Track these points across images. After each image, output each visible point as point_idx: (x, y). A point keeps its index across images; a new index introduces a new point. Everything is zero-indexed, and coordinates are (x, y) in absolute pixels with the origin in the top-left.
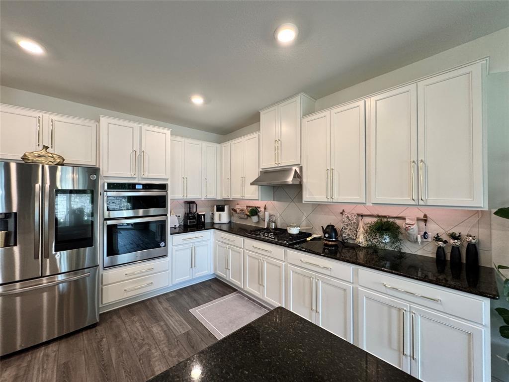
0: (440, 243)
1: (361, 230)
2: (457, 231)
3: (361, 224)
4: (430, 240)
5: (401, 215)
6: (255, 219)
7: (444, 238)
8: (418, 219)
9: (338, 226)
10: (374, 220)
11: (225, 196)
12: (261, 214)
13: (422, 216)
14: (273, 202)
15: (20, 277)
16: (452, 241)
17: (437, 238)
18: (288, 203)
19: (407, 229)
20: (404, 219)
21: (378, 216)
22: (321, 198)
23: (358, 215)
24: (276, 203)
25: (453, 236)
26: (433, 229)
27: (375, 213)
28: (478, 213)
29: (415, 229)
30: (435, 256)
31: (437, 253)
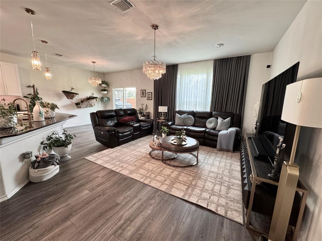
17: (9, 104)
26: (7, 102)
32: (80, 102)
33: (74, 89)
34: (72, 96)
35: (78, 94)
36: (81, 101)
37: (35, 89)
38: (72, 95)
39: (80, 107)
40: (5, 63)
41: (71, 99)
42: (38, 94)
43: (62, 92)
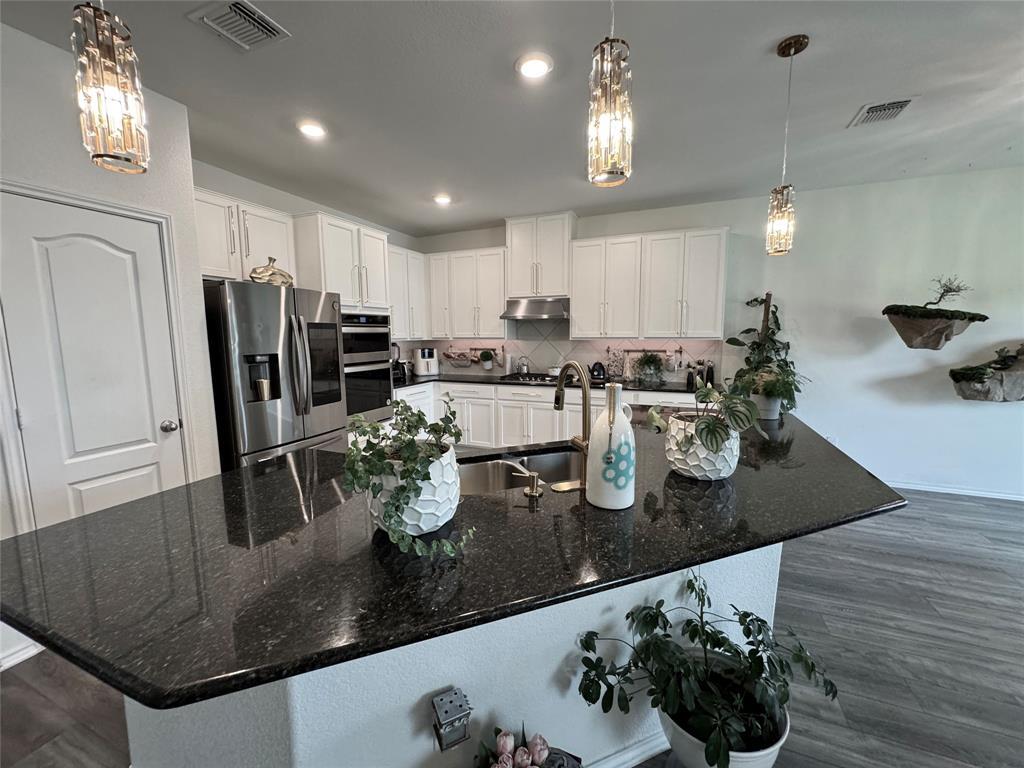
0: (691, 370)
1: (628, 366)
2: (701, 358)
3: (627, 360)
4: (683, 368)
5: (663, 349)
6: (488, 365)
7: (693, 365)
8: (676, 351)
9: (605, 363)
10: (639, 355)
11: (437, 334)
12: (499, 358)
13: (678, 349)
14: (516, 341)
15: (282, 440)
16: (698, 367)
17: (689, 366)
18: (539, 343)
19: (668, 360)
20: (665, 351)
21: (644, 351)
22: (593, 333)
23: (625, 351)
24: (520, 343)
25: (699, 363)
26: (686, 359)
27: (641, 349)
28: (716, 342)
29: (674, 360)
30: (686, 381)
31: (688, 379)
32: (989, 365)
33: (958, 290)
34: (940, 333)
35: (983, 318)
36: (996, 357)
37: (772, 308)
38: (941, 323)
39: (986, 395)
40: (696, 233)
41: (925, 346)
42: (779, 329)
43: (884, 313)
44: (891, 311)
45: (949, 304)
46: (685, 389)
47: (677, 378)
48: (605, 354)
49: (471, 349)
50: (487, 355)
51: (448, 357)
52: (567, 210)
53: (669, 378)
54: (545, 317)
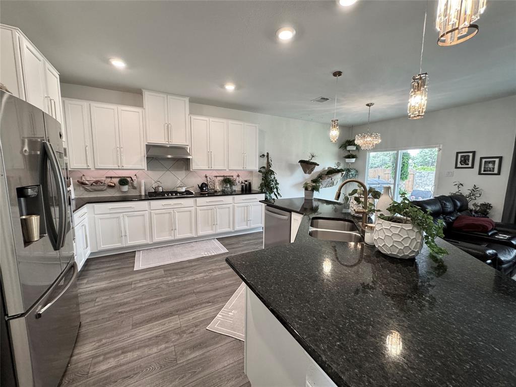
1: (217, 184)
2: (246, 179)
3: (217, 181)
4: (240, 183)
5: (231, 175)
6: (125, 188)
7: (244, 182)
8: (237, 176)
10: (222, 178)
12: (135, 183)
14: (147, 172)
19: (234, 180)
20: (233, 176)
21: (224, 176)
22: (204, 167)
23: (215, 176)
25: (246, 181)
27: (222, 175)
29: (237, 180)
30: (241, 190)
33: (315, 156)
34: (311, 169)
35: (318, 165)
37: (269, 159)
38: (312, 166)
40: (248, 124)
41: (308, 173)
42: (272, 166)
43: (299, 162)
44: (301, 162)
45: (313, 161)
46: (241, 193)
47: (237, 188)
48: (205, 179)
49: (107, 177)
50: (123, 181)
51: (83, 184)
52: (188, 96)
53: (235, 188)
54: (169, 156)
